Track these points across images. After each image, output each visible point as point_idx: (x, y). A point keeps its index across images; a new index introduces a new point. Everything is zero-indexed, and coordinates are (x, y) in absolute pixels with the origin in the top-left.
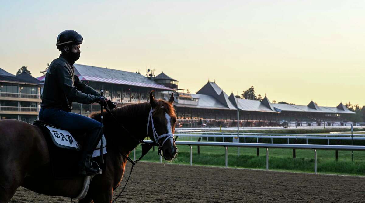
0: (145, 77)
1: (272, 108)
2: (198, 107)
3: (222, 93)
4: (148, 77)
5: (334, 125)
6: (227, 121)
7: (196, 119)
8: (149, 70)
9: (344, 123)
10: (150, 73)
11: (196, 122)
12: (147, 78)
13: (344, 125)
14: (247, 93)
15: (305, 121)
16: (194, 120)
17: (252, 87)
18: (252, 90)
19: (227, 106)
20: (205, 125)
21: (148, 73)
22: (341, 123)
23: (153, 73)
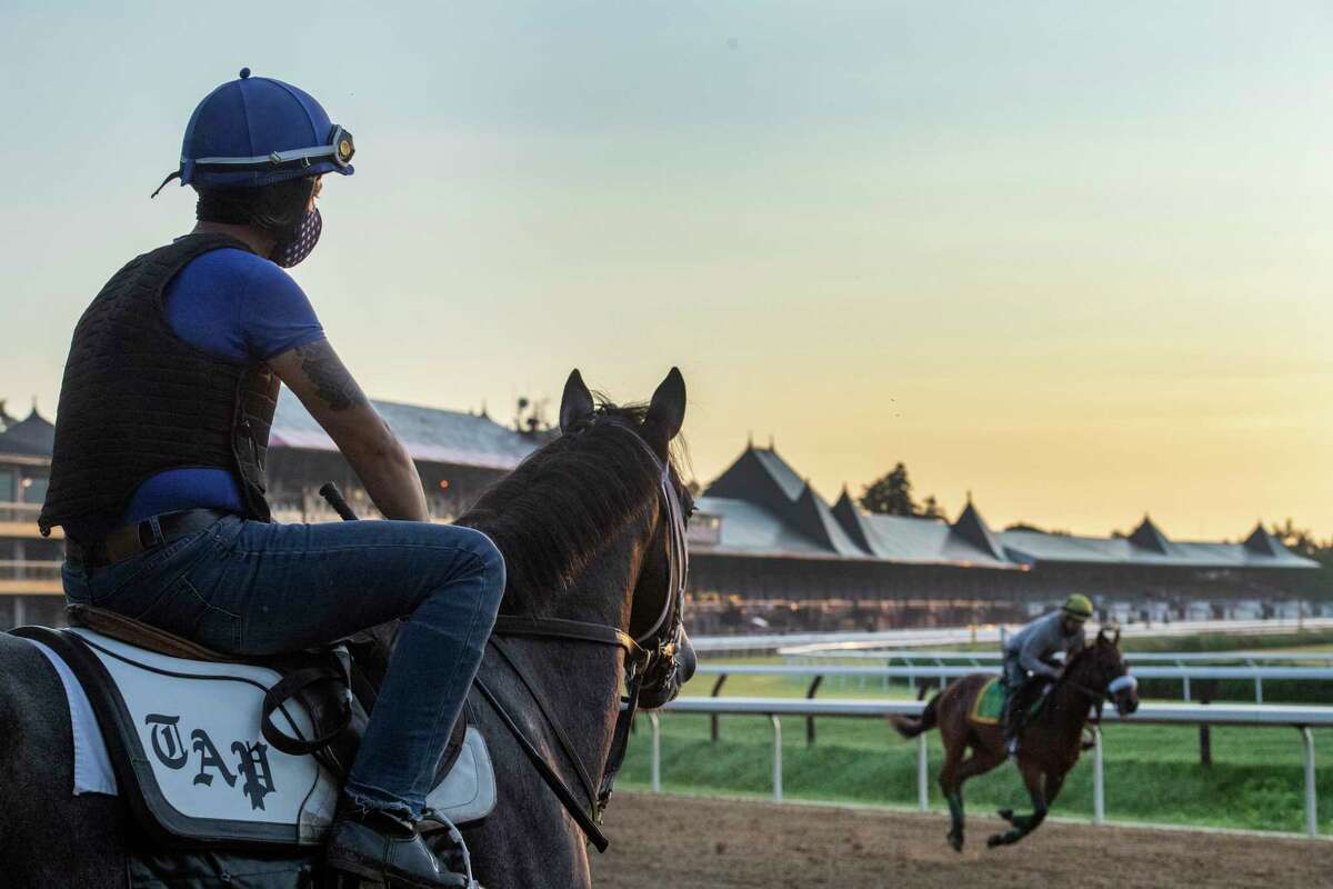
0: (506, 430)
1: (998, 551)
2: (718, 550)
3: (808, 493)
4: (520, 432)
5: (1238, 613)
6: (830, 607)
7: (711, 599)
8: (523, 403)
9: (1278, 608)
10: (528, 413)
11: (712, 613)
12: (517, 437)
13: (1277, 612)
14: (882, 492)
15: (1122, 599)
16: (704, 604)
17: (900, 467)
18: (897, 479)
19: (829, 546)
20: (758, 626)
21: (520, 412)
22: (1264, 606)
23: (539, 411)
